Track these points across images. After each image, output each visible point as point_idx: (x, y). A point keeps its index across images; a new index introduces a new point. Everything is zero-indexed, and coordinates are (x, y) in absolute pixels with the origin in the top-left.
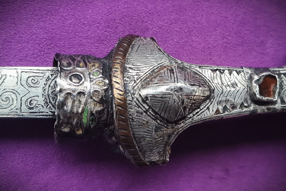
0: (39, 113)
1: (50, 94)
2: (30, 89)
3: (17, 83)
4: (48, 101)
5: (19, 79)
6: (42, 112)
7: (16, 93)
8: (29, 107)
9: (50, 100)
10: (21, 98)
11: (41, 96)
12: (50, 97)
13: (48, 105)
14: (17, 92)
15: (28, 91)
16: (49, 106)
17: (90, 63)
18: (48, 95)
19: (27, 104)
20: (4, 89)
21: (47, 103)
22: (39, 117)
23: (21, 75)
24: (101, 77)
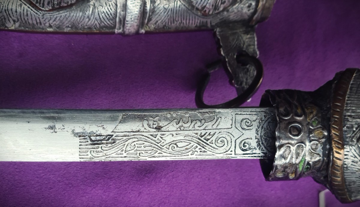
0: (252, 154)
1: (262, 136)
2: (244, 131)
3: (232, 125)
4: (261, 143)
5: (234, 121)
6: (255, 154)
7: (231, 136)
8: (243, 149)
9: (262, 141)
10: (236, 140)
11: (254, 138)
12: (262, 138)
13: (261, 146)
14: (231, 134)
15: (242, 134)
16: (261, 148)
17: (308, 109)
18: (261, 136)
19: (240, 146)
20: (220, 133)
21: (260, 145)
22: (252, 158)
23: (235, 117)
24: (320, 127)
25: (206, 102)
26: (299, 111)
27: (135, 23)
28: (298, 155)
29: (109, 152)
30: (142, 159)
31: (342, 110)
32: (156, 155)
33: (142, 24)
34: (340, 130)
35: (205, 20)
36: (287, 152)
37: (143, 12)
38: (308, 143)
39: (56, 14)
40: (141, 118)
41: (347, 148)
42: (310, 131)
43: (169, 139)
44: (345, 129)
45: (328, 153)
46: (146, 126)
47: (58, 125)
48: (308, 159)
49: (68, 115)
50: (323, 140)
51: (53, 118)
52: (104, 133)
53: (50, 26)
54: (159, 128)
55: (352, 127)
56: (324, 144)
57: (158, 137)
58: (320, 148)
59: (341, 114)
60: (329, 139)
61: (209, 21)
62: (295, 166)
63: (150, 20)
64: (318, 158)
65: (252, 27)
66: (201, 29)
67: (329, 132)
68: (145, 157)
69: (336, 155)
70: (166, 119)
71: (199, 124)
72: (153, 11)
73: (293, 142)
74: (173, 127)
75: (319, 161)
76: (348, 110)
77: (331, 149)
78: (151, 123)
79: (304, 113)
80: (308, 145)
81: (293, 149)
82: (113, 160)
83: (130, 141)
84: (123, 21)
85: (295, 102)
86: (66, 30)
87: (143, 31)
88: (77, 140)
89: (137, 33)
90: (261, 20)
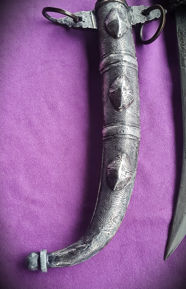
27: (134, 60)
84: (134, 65)
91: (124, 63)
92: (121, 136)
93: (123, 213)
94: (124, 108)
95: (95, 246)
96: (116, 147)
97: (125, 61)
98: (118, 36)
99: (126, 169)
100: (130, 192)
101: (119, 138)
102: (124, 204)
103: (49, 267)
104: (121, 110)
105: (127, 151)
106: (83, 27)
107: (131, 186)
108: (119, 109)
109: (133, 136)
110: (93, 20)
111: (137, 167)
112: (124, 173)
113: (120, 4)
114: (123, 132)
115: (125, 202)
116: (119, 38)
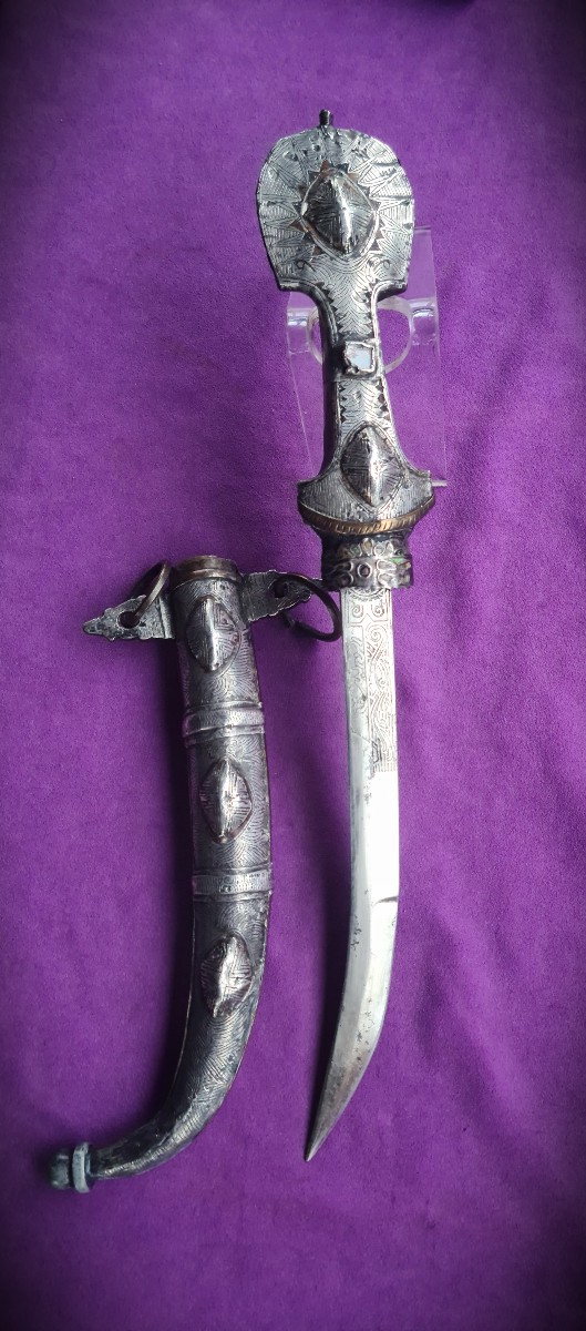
25: (331, 630)
26: (345, 565)
27: (254, 714)
28: (388, 566)
29: (388, 744)
30: (394, 712)
31: (343, 523)
32: (389, 698)
33: (254, 706)
34: (362, 525)
35: (243, 637)
36: (385, 577)
37: (244, 707)
38: (376, 558)
39: (254, 795)
40: (355, 713)
41: (380, 517)
42: (365, 555)
43: (374, 688)
44: (361, 520)
45: (385, 535)
46: (363, 710)
47: (365, 792)
48: (391, 555)
49: (354, 784)
50: (373, 541)
51: (358, 796)
52: (370, 749)
53: (264, 799)
54: (364, 698)
55: (359, 512)
56: (377, 540)
57: (373, 698)
58: (380, 544)
59: (346, 524)
60: (372, 536)
61: (243, 633)
62: (398, 566)
63: (249, 699)
64: (391, 545)
65: (243, 579)
66: (251, 639)
67: (365, 536)
68: (391, 708)
69: (387, 528)
70: (355, 691)
71: (359, 659)
72: (241, 697)
73: (375, 573)
74: (363, 684)
75: (393, 543)
76: (343, 517)
77: (381, 533)
78: (359, 705)
79: (347, 560)
80: (378, 557)
81: (382, 572)
82: (395, 740)
83: (377, 725)
84: (254, 727)
85: (336, 567)
86: (266, 783)
87: (260, 704)
88: (377, 773)
89: (262, 710)
90: (236, 571)
91: (228, 730)
92: (224, 899)
93: (238, 1058)
94: (231, 835)
95: (181, 1134)
96: (216, 923)
97: (230, 727)
98: (214, 669)
99: (236, 972)
100: (250, 1011)
101: (221, 903)
102: (238, 1040)
103: (90, 1181)
104: (224, 841)
105: (241, 929)
106: (142, 638)
107: (252, 1000)
108: (220, 839)
109: (250, 893)
110: (164, 617)
111: (264, 954)
112: (232, 981)
113: (219, 583)
114: (229, 890)
115: (240, 1036)
116: (217, 671)
